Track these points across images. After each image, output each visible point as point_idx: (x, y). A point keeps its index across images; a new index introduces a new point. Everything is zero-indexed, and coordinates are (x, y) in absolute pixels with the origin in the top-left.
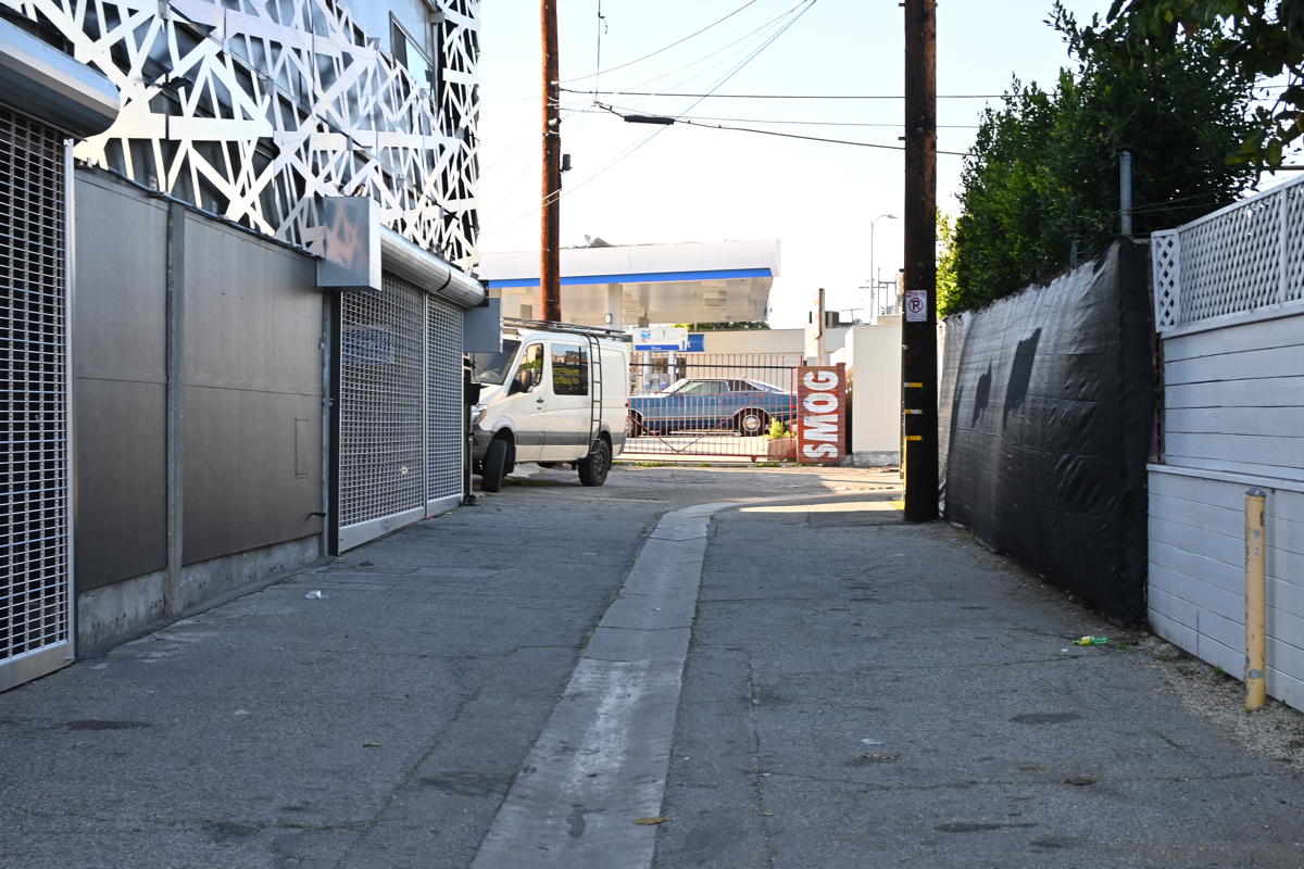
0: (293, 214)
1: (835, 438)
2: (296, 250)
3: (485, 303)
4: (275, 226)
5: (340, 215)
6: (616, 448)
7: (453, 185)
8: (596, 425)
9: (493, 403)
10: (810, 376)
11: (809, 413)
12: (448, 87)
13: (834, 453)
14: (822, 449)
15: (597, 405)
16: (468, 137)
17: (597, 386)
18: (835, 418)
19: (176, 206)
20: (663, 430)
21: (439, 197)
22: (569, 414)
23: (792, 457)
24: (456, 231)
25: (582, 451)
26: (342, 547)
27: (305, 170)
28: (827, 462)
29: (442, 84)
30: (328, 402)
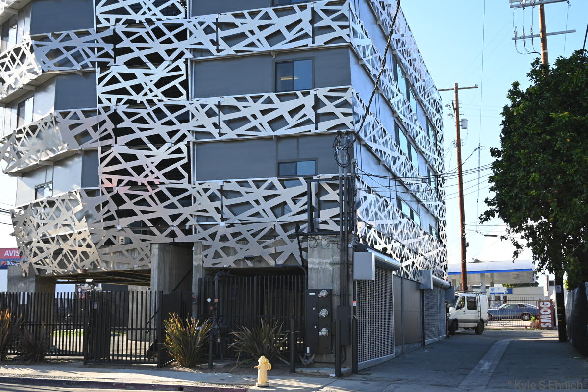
0: (417, 275)
1: (550, 322)
2: (417, 282)
3: (450, 287)
4: (414, 278)
5: (423, 273)
6: (485, 324)
7: (442, 259)
8: (479, 318)
9: (452, 312)
10: (542, 303)
11: (542, 314)
12: (440, 236)
13: (550, 326)
14: (547, 325)
15: (479, 312)
16: (445, 246)
17: (479, 307)
18: (550, 316)
19: (402, 279)
20: (499, 319)
21: (439, 263)
22: (471, 315)
23: (538, 327)
24: (443, 270)
25: (476, 325)
26: (426, 345)
27: (418, 266)
28: (548, 329)
29: (439, 236)
30: (422, 313)
